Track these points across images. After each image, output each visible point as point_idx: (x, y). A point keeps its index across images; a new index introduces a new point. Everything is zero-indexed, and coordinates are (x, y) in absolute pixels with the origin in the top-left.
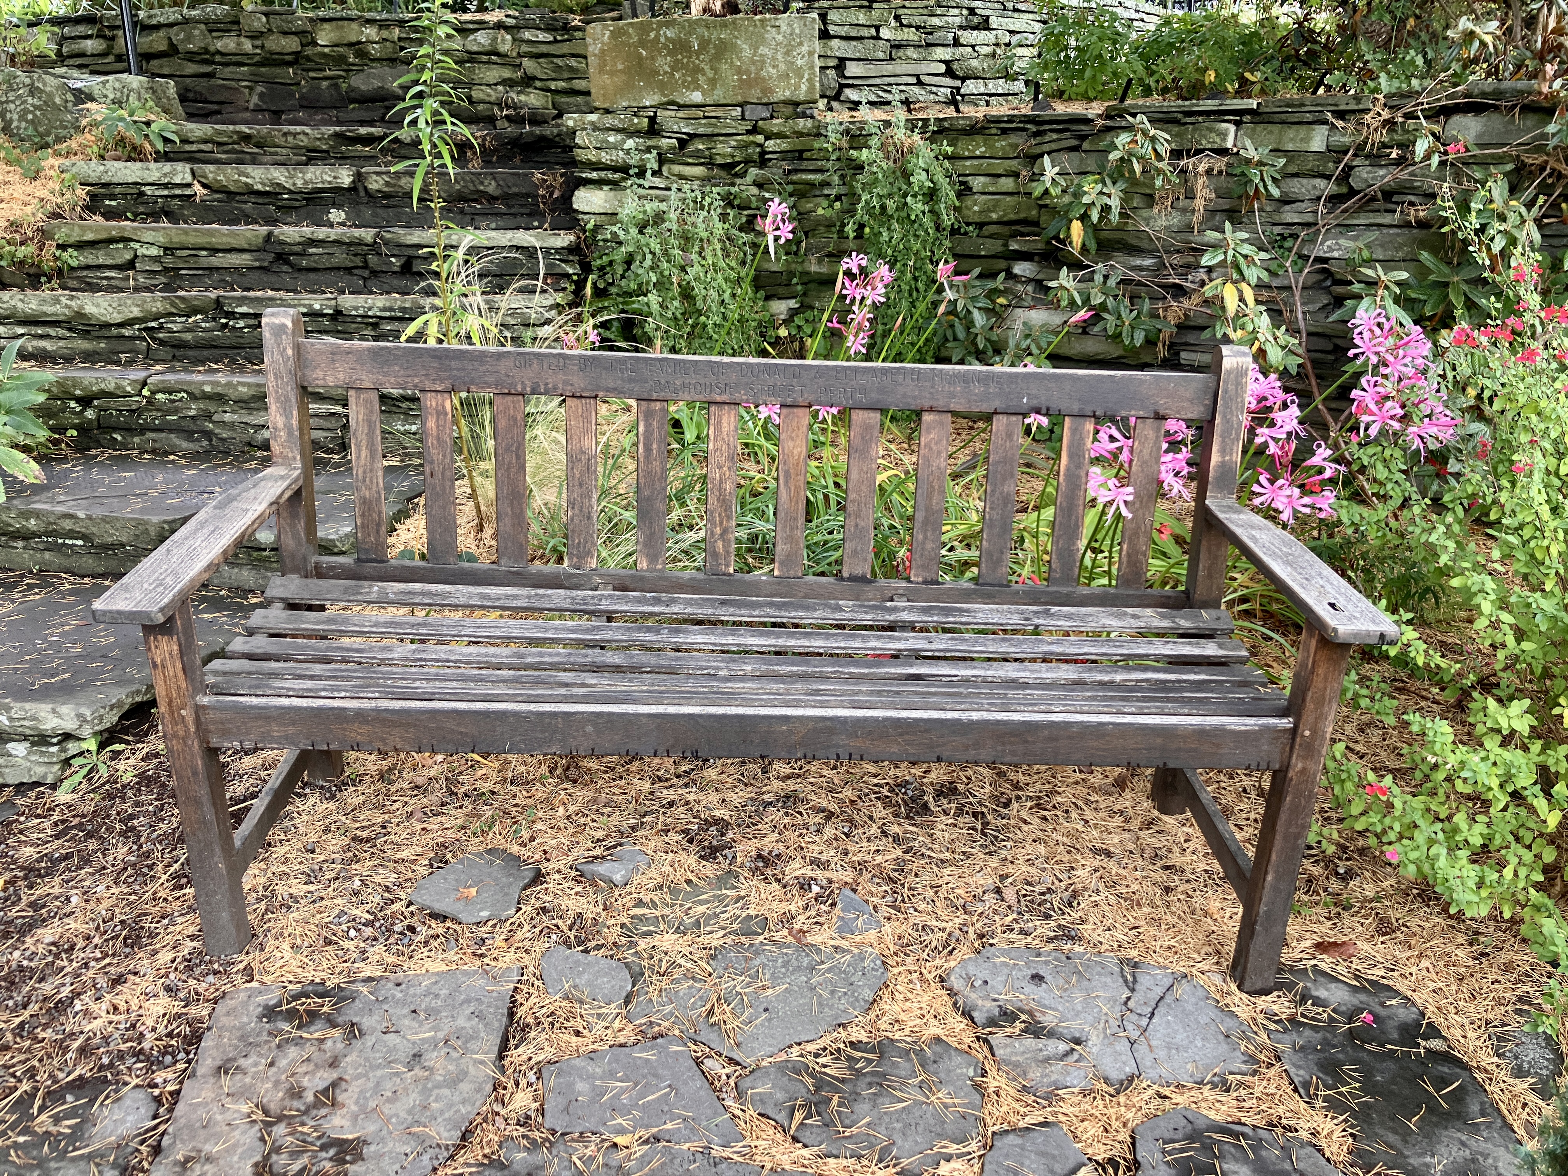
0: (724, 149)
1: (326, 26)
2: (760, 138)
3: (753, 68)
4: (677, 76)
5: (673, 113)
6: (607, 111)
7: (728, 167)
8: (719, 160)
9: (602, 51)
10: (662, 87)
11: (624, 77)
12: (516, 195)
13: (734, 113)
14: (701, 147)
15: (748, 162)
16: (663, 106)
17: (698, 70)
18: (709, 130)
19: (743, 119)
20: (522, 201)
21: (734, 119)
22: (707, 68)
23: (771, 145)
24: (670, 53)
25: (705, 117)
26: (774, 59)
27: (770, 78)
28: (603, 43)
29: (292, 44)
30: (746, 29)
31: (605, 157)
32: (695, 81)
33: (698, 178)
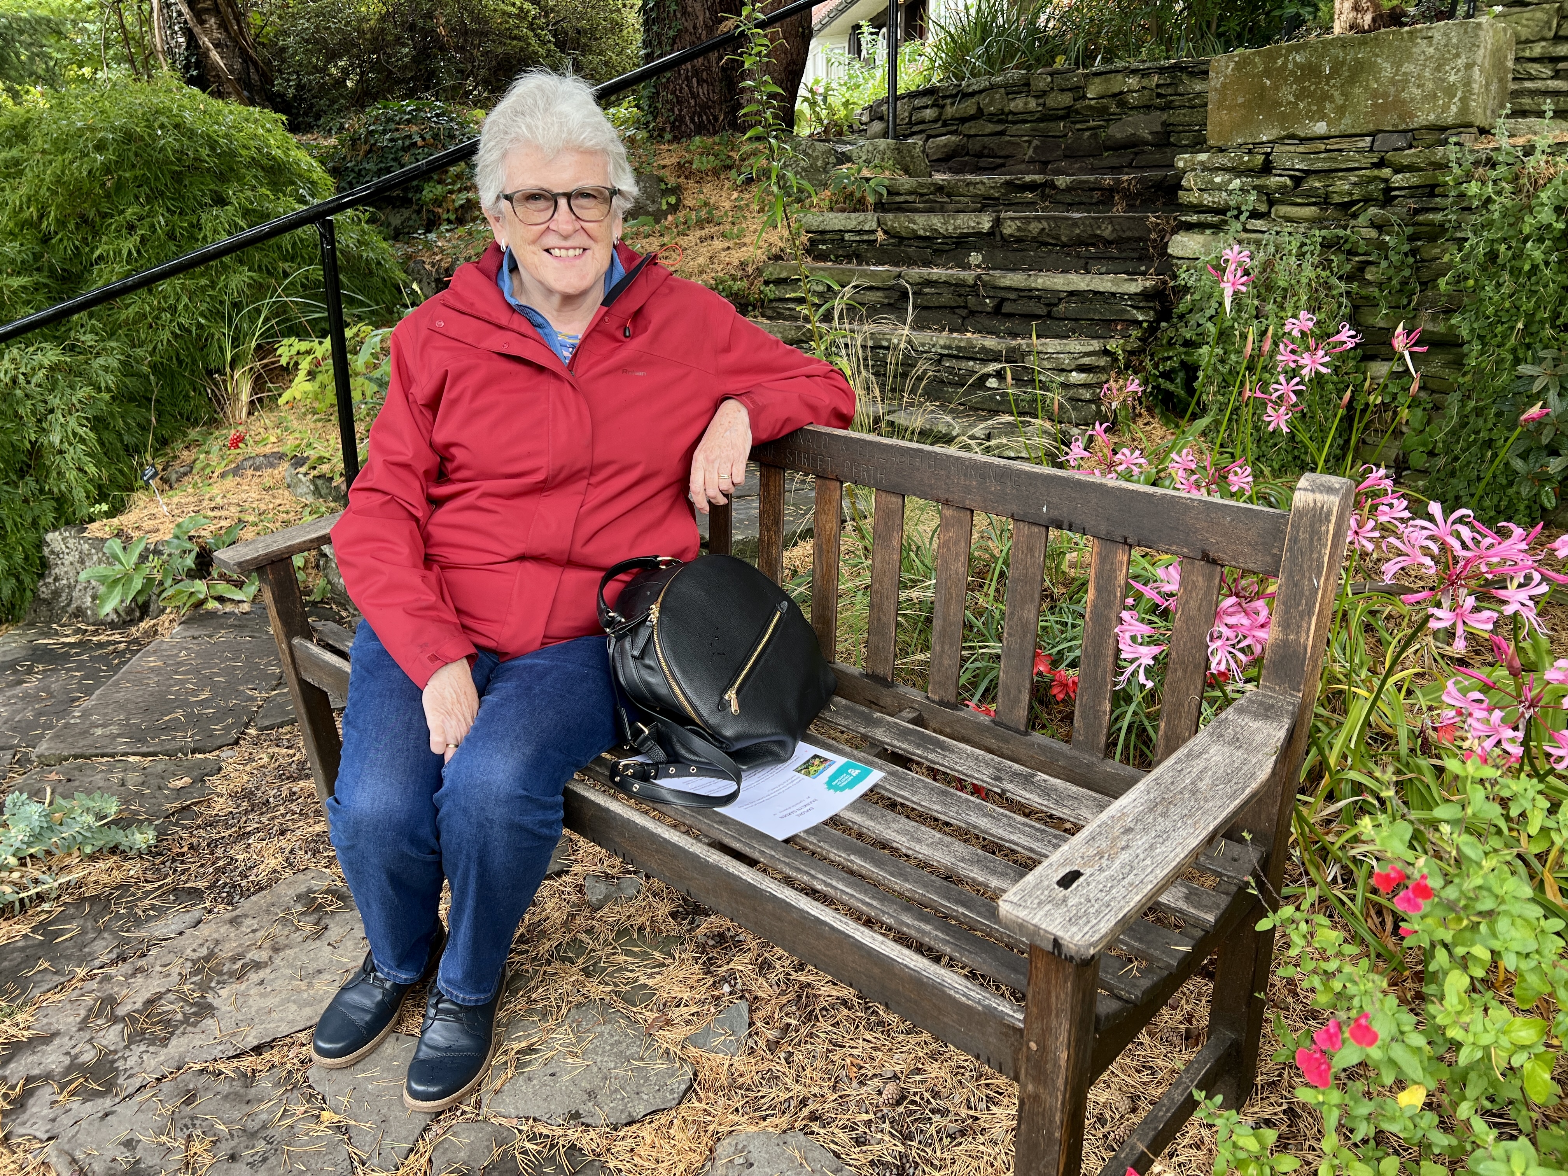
0: (1342, 186)
1: (1097, 80)
2: (1386, 172)
3: (1392, 90)
4: (1301, 105)
5: (1292, 148)
6: (1221, 150)
7: (1345, 206)
8: (1337, 199)
9: (1224, 85)
10: (1283, 118)
11: (1243, 112)
12: (1129, 239)
13: (1361, 144)
14: (1317, 184)
15: (1367, 200)
16: (1280, 140)
17: (1327, 97)
18: (1326, 166)
19: (1371, 150)
20: (1134, 245)
21: (1359, 151)
22: (1336, 94)
23: (1398, 180)
24: (1297, 80)
25: (1327, 151)
26: (1419, 76)
27: (1412, 100)
28: (1226, 76)
29: (1065, 99)
30: (1390, 44)
31: (1207, 199)
32: (1321, 109)
33: (1306, 220)
